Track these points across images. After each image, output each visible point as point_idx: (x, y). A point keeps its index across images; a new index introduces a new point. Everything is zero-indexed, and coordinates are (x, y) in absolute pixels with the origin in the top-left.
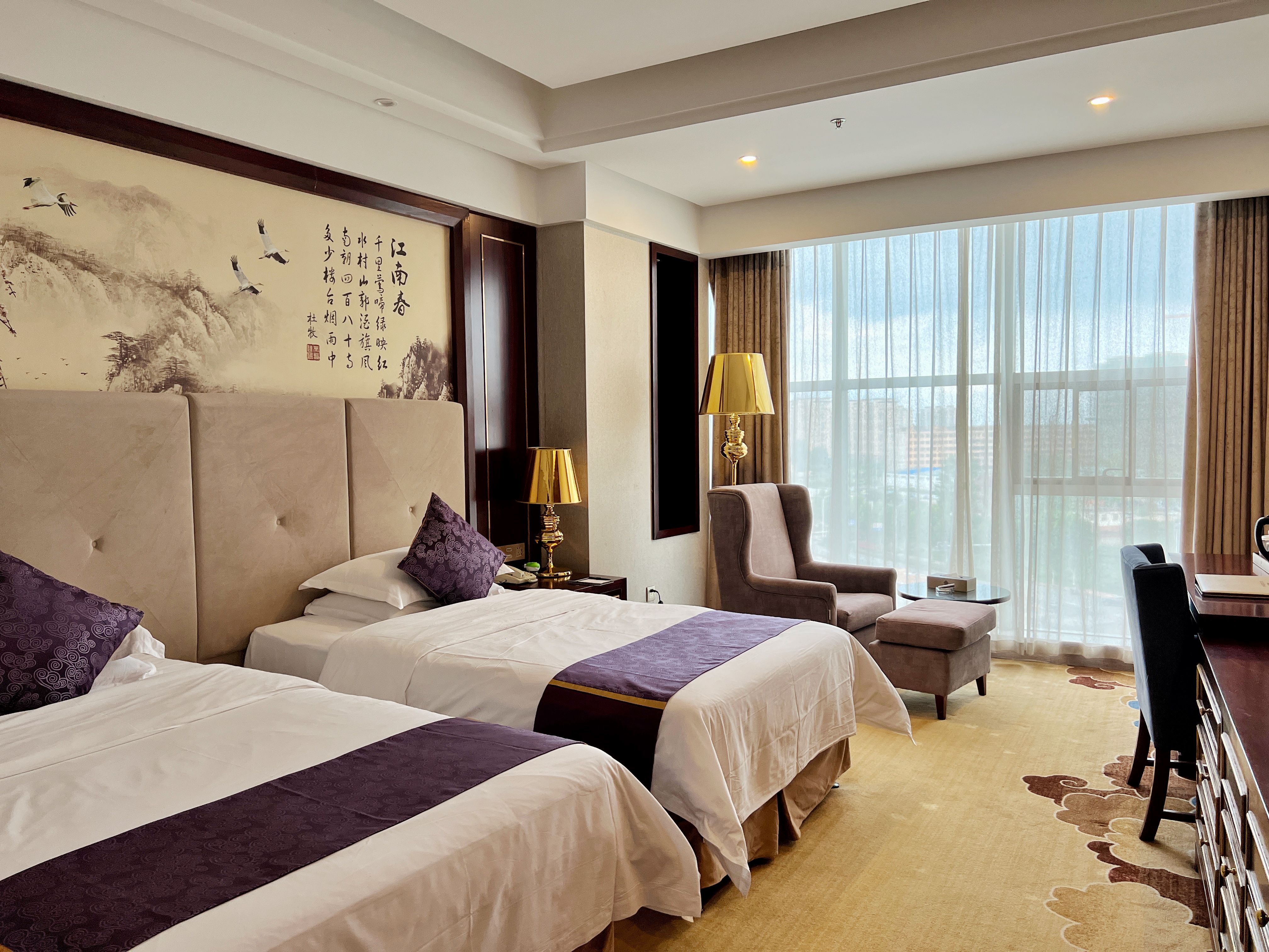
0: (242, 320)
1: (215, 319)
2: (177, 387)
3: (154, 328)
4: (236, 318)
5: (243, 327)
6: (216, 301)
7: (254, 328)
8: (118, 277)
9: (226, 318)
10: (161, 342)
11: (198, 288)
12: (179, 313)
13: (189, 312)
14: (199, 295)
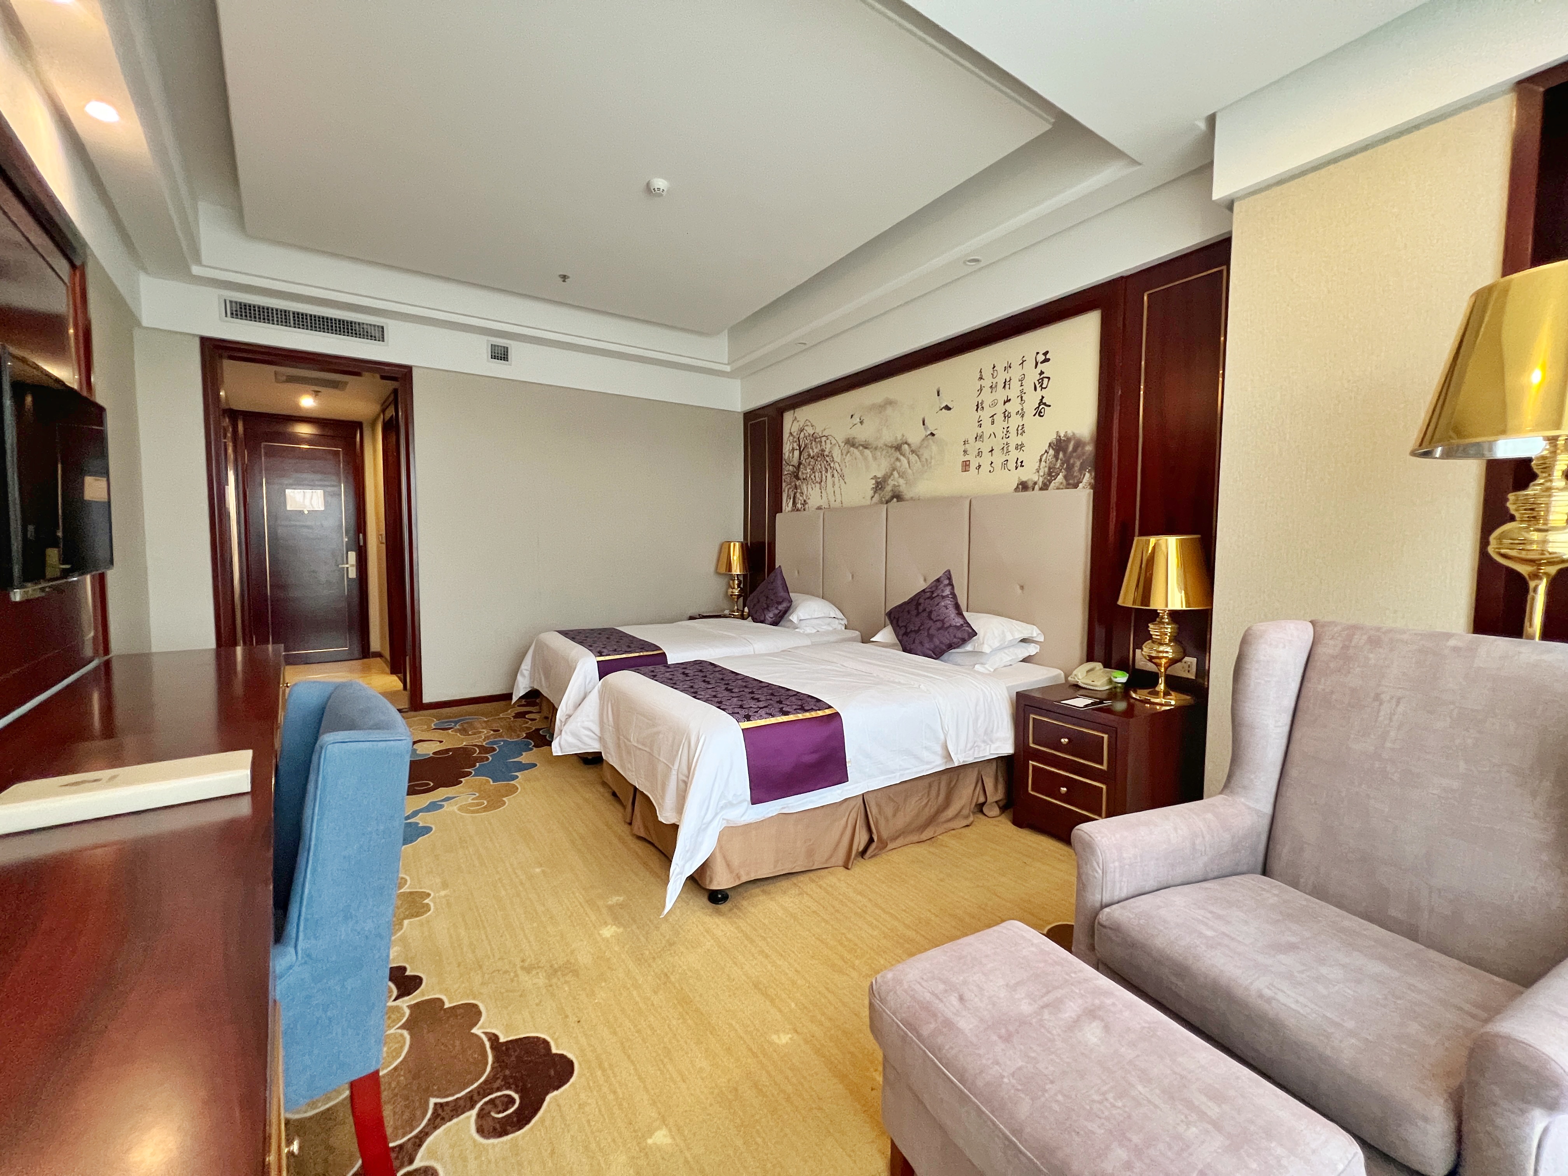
0: (926, 454)
1: (913, 458)
2: (895, 500)
3: (887, 470)
4: (922, 455)
5: (926, 459)
6: (913, 448)
7: (931, 458)
8: (876, 449)
9: (918, 456)
10: (890, 477)
11: (906, 443)
12: (898, 459)
13: (902, 458)
14: (906, 446)
